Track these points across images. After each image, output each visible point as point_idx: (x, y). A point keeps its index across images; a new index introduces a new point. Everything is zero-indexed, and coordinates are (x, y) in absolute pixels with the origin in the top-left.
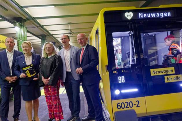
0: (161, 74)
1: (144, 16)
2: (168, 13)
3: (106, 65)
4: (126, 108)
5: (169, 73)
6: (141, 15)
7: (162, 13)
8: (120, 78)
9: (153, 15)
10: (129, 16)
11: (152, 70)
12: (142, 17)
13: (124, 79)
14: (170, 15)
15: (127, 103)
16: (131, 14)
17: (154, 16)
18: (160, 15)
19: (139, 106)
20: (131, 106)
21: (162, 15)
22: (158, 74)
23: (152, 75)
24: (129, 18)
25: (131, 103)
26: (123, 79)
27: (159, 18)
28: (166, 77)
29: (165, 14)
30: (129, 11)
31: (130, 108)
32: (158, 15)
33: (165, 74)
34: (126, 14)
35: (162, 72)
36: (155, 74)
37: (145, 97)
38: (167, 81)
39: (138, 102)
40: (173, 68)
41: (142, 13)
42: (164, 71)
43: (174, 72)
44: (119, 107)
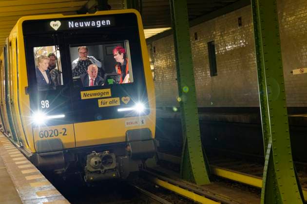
0: (93, 97)
1: (76, 25)
2: (107, 21)
3: (26, 87)
4: (50, 136)
5: (103, 96)
6: (71, 24)
7: (99, 22)
8: (43, 103)
9: (87, 24)
10: (56, 25)
11: (82, 93)
12: (73, 26)
13: (48, 104)
14: (109, 24)
15: (51, 131)
16: (59, 23)
17: (89, 25)
18: (96, 23)
19: (66, 135)
20: (56, 135)
21: (99, 24)
22: (90, 97)
23: (83, 98)
24: (56, 28)
25: (56, 131)
26: (46, 104)
27: (95, 28)
28: (99, 101)
29: (102, 23)
30: (55, 20)
31: (55, 137)
32: (93, 24)
33: (99, 97)
34: (52, 24)
35: (95, 94)
36: (87, 98)
37: (75, 124)
38: (100, 106)
39: (64, 130)
40: (109, 90)
41: (72, 22)
42: (99, 94)
43: (110, 95)
44: (42, 136)
